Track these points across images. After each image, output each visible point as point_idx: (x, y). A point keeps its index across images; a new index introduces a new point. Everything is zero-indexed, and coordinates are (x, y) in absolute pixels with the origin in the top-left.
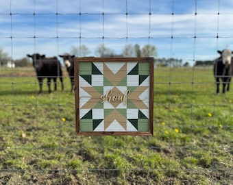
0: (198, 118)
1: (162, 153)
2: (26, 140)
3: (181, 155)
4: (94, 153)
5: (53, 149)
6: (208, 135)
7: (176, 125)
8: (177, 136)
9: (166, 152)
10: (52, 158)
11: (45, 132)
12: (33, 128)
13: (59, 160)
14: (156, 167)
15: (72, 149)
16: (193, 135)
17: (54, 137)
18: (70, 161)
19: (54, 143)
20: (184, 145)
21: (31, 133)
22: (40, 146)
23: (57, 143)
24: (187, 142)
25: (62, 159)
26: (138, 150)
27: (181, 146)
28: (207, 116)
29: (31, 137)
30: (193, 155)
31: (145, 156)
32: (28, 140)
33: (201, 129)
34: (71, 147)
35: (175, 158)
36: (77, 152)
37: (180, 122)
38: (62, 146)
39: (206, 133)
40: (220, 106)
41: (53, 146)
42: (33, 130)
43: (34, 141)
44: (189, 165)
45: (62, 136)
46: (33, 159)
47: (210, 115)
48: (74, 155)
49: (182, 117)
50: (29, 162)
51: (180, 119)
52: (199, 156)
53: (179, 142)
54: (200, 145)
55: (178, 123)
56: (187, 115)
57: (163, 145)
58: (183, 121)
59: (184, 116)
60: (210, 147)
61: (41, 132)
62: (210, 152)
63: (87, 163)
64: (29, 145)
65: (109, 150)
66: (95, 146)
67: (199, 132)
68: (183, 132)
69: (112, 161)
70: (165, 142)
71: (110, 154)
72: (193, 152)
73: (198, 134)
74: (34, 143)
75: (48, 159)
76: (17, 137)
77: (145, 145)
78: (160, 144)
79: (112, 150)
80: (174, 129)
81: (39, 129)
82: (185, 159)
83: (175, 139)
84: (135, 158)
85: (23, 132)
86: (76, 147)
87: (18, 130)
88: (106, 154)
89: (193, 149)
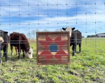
0: (90, 60)
1: (74, 75)
2: (13, 70)
3: (82, 76)
4: (43, 76)
5: (25, 74)
6: (94, 67)
7: (80, 63)
8: (81, 68)
9: (76, 74)
10: (25, 78)
11: (21, 67)
13: (28, 79)
14: (71, 81)
16: (87, 67)
17: (25, 69)
18: (33, 79)
20: (84, 71)
21: (15, 68)
22: (19, 73)
23: (27, 72)
24: (85, 70)
25: (29, 78)
26: (63, 74)
27: (82, 72)
28: (93, 59)
29: (15, 69)
30: (88, 76)
31: (67, 76)
32: (14, 70)
33: (91, 64)
34: (33, 73)
35: (80, 77)
36: (36, 75)
37: (82, 62)
38: (29, 73)
39: (93, 66)
40: (99, 54)
41: (25, 73)
42: (16, 66)
43: (17, 71)
44: (86, 80)
45: (29, 69)
46: (16, 79)
47: (95, 58)
48: (35, 77)
49: (82, 59)
50: (14, 80)
52: (91, 76)
53: (81, 70)
54: (91, 72)
55: (81, 62)
56: (85, 58)
57: (74, 72)
58: (83, 61)
59: (83, 59)
60: (95, 72)
61: (19, 67)
62: (95, 74)
63: (41, 80)
64: (14, 73)
65: (50, 74)
66: (44, 72)
67: (90, 66)
68: (83, 66)
69: (52, 79)
70: (75, 70)
71: (51, 76)
72: (88, 74)
73: (90, 67)
74: (17, 72)
75: (23, 78)
76: (9, 69)
77: (66, 72)
78: (73, 71)
79: (52, 74)
80: (79, 64)
81: (18, 66)
82: (85, 77)
83: (80, 69)
84: (62, 77)
85: (11, 67)
86: (35, 73)
87: (9, 66)
88: (49, 76)
89: (88, 73)
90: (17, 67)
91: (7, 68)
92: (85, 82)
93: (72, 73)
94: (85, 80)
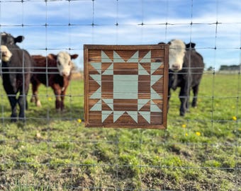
0: (222, 122)
1: (182, 156)
2: (40, 139)
3: (202, 159)
4: (109, 154)
5: (67, 149)
6: (232, 139)
7: (198, 129)
8: (199, 139)
9: (185, 154)
10: (66, 157)
11: (60, 132)
12: (49, 128)
13: (73, 159)
14: (174, 170)
15: (87, 149)
16: (215, 138)
17: (69, 137)
18: (84, 161)
19: (68, 143)
20: (205, 148)
21: (46, 133)
22: (54, 146)
24: (209, 145)
25: (75, 159)
26: (156, 151)
27: (202, 149)
28: (232, 119)
29: (46, 137)
30: (215, 158)
31: (163, 158)
32: (42, 139)
33: (224, 132)
34: (86, 147)
35: (196, 162)
36: (92, 152)
37: (202, 126)
38: (77, 146)
39: (231, 137)
41: (67, 145)
42: (48, 130)
43: (49, 140)
44: (210, 169)
45: (77, 137)
46: (47, 158)
47: (235, 118)
48: (89, 155)
49: (204, 120)
50: (42, 161)
51: (202, 123)
52: (222, 160)
53: (200, 146)
54: (223, 149)
55: (200, 126)
57: (183, 148)
58: (206, 124)
59: (207, 119)
60: (234, 151)
61: (56, 132)
62: (234, 156)
63: (102, 163)
64: (43, 144)
65: (125, 151)
66: (111, 146)
67: (223, 135)
68: (205, 136)
69: (127, 162)
70: (185, 145)
71: (126, 155)
72: (216, 155)
73: (222, 138)
74: (49, 143)
75: (62, 158)
76: (32, 137)
77: (163, 148)
78: (180, 147)
79: (129, 150)
80: (195, 132)
81: (54, 129)
82: (207, 162)
83: (196, 141)
84: (152, 160)
85: (38, 131)
86: (91, 147)
87: (33, 129)
88: (121, 155)
89: (215, 152)
90: (52, 132)
91: (27, 132)
92: (208, 172)
93: (177, 151)
94: (207, 170)
